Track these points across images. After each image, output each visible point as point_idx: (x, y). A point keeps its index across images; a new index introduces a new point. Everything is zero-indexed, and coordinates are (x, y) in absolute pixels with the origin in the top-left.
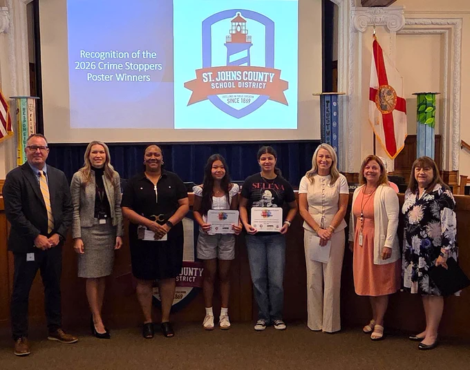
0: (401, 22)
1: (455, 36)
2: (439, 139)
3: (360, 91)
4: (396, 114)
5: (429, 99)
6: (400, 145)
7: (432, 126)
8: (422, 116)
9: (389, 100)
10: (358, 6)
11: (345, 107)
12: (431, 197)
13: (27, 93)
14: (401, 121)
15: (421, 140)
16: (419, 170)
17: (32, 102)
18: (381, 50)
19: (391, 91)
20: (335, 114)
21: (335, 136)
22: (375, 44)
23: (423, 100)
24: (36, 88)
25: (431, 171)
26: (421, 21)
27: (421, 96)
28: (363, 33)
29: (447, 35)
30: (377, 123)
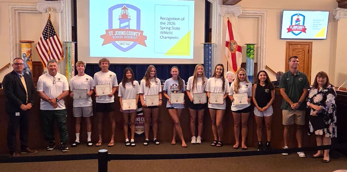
0: (240, 12)
1: (264, 19)
2: (256, 64)
3: (221, 42)
4: (237, 53)
5: (252, 47)
6: (239, 66)
7: (253, 59)
8: (249, 54)
9: (234, 47)
10: (221, 5)
11: (215, 49)
13: (71, 40)
14: (239, 56)
15: (248, 65)
17: (73, 44)
18: (231, 24)
19: (235, 43)
20: (210, 52)
21: (210, 62)
22: (228, 21)
23: (250, 48)
24: (75, 38)
26: (249, 12)
27: (248, 45)
28: (223, 16)
29: (260, 18)
30: (229, 57)
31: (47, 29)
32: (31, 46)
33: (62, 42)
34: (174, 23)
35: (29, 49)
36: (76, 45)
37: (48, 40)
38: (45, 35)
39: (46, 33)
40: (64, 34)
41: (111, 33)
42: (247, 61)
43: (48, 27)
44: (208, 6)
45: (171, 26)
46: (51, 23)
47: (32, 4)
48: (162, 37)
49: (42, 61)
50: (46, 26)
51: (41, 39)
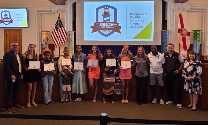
0: (189, 7)
1: (207, 12)
2: (201, 45)
3: (174, 30)
4: (187, 37)
5: (198, 32)
6: (188, 47)
7: (199, 41)
8: (195, 38)
9: (184, 32)
10: (174, 3)
11: (169, 34)
12: (195, 63)
13: (72, 30)
14: (188, 39)
15: (195, 45)
16: (191, 54)
17: (73, 32)
18: (182, 17)
19: (185, 30)
20: (166, 37)
21: (166, 44)
22: (180, 15)
23: (196, 33)
24: (74, 29)
25: (195, 55)
26: (195, 7)
27: (195, 32)
28: (176, 11)
29: (204, 12)
30: (180, 40)
31: (58, 23)
32: (48, 34)
33: (66, 31)
34: (140, 17)
35: (47, 36)
36: (75, 33)
37: (58, 30)
38: (57, 27)
39: (57, 26)
40: (68, 26)
41: (97, 25)
42: (194, 43)
43: (58, 21)
44: (164, 4)
45: (138, 19)
46: (60, 19)
47: (49, 8)
48: (131, 27)
49: (54, 44)
50: (57, 21)
51: (54, 29)
